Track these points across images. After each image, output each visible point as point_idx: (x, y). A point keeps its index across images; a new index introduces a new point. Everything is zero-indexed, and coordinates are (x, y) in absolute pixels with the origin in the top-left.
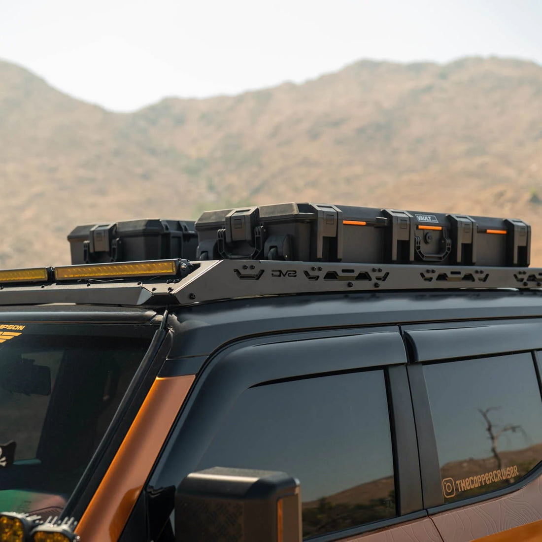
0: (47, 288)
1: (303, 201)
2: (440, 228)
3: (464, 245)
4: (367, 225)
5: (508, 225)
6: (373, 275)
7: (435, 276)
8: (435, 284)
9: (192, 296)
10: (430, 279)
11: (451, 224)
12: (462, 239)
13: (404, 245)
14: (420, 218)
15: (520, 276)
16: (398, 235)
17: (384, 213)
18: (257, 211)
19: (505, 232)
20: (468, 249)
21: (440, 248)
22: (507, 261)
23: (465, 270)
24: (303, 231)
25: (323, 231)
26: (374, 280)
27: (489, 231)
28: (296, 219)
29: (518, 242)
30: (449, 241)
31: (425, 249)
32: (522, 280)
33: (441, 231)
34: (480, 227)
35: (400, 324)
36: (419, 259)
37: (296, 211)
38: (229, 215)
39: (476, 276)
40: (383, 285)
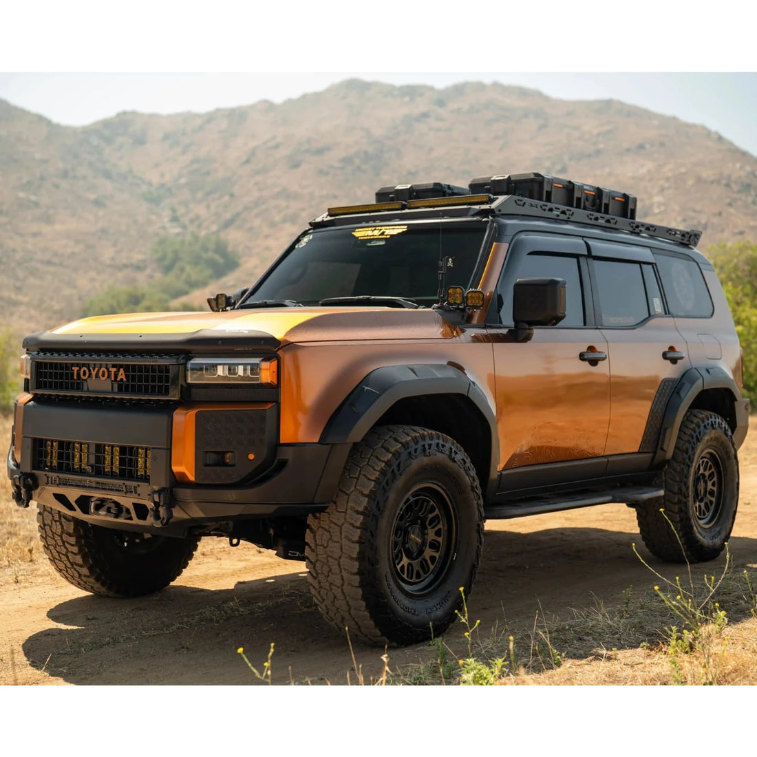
0: (403, 211)
1: (535, 172)
2: (593, 193)
3: (605, 204)
4: (563, 187)
5: (625, 196)
6: (568, 213)
7: (593, 217)
8: (593, 222)
9: (500, 211)
10: (591, 219)
11: (599, 192)
12: (605, 201)
13: (579, 199)
14: (585, 187)
15: (632, 225)
16: (577, 194)
17: (570, 182)
18: (509, 177)
19: (623, 200)
20: (607, 206)
21: (593, 204)
22: (624, 215)
23: (607, 217)
24: (536, 187)
25: (546, 188)
26: (568, 216)
27: (616, 198)
28: (532, 181)
29: (631, 206)
30: (598, 201)
31: (588, 204)
32: (632, 227)
33: (594, 196)
34: (612, 196)
35: (583, 237)
36: (585, 208)
37: (532, 177)
38: (492, 179)
39: (611, 221)
40: (571, 219)
